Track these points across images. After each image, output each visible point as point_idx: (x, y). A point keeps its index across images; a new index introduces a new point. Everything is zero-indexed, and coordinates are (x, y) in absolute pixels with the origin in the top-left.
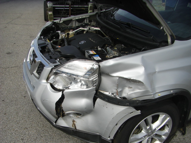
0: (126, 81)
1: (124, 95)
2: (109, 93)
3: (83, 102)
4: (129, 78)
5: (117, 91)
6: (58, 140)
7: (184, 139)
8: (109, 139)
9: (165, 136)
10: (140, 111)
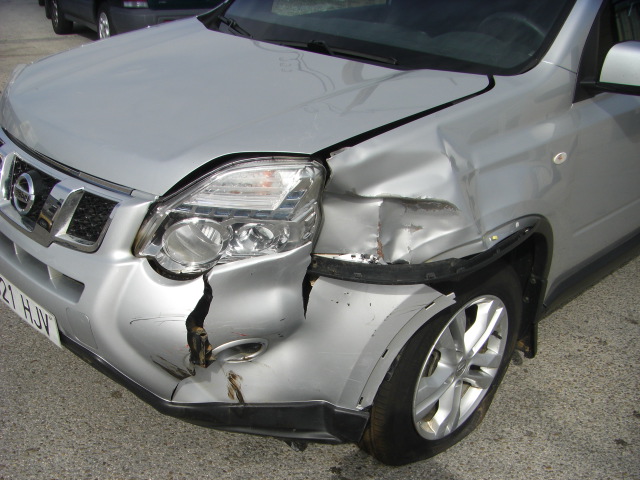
0: (403, 209)
1: (399, 254)
2: (353, 256)
3: (270, 302)
4: (415, 198)
5: (380, 244)
6: (165, 460)
7: (526, 371)
8: (360, 408)
9: (489, 366)
10: (452, 295)
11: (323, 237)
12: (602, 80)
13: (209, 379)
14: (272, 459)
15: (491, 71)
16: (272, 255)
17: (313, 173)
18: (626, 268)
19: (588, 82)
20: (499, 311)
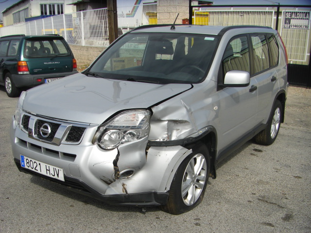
0: (173, 124)
1: (174, 138)
2: (160, 140)
3: (136, 157)
5: (168, 135)
8: (166, 191)
9: (203, 181)
10: (191, 150)
11: (150, 135)
12: (225, 83)
13: (116, 186)
14: (135, 218)
15: (191, 83)
16: (136, 141)
17: (147, 113)
18: (241, 153)
19: (221, 85)
20: (203, 160)
